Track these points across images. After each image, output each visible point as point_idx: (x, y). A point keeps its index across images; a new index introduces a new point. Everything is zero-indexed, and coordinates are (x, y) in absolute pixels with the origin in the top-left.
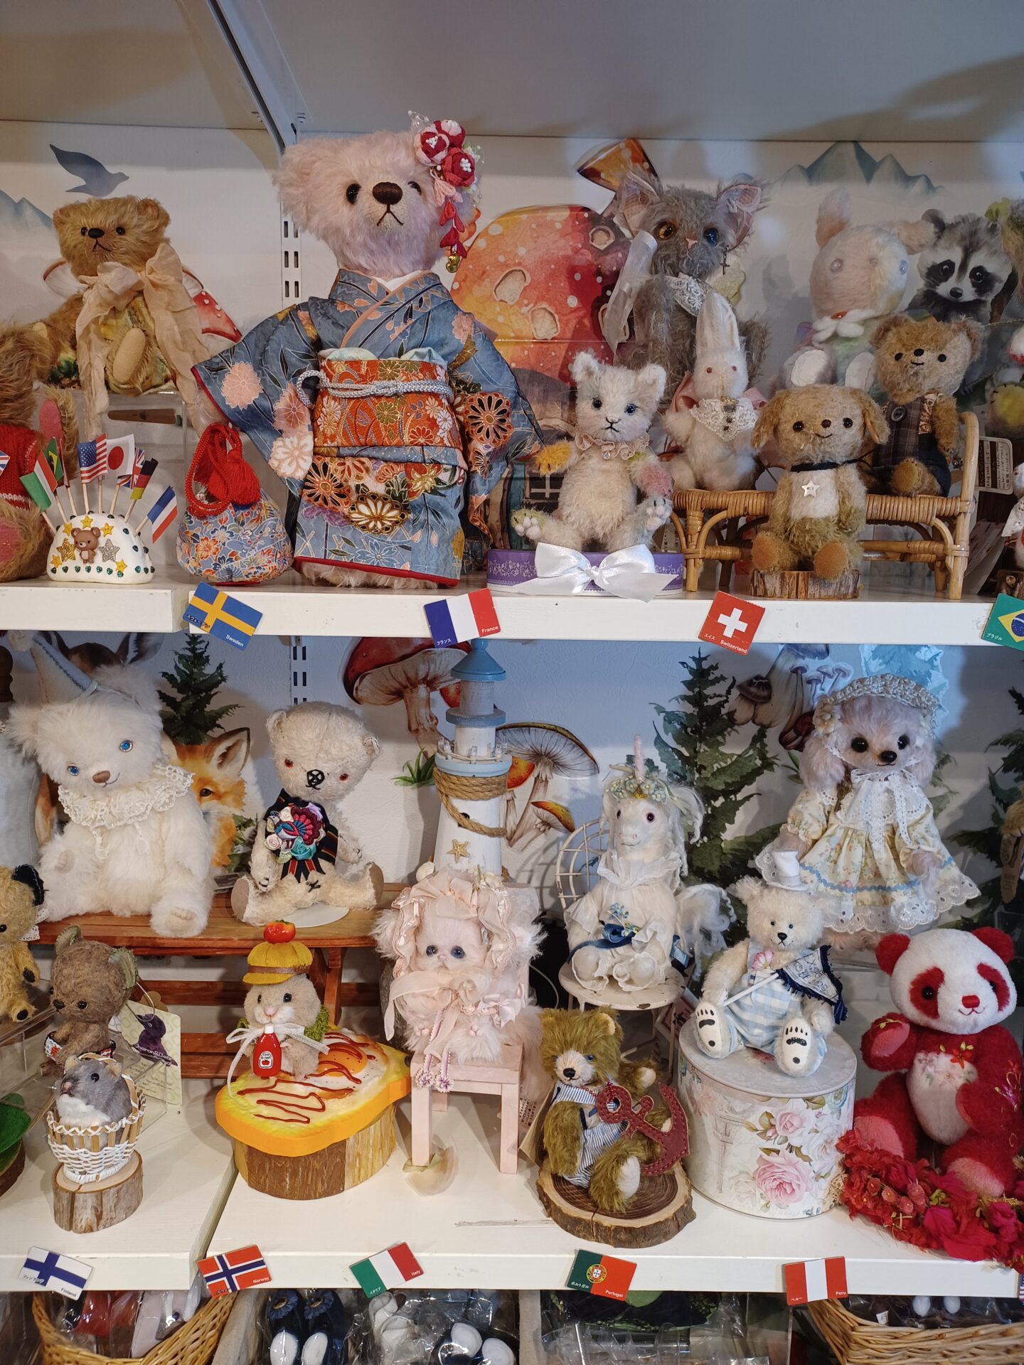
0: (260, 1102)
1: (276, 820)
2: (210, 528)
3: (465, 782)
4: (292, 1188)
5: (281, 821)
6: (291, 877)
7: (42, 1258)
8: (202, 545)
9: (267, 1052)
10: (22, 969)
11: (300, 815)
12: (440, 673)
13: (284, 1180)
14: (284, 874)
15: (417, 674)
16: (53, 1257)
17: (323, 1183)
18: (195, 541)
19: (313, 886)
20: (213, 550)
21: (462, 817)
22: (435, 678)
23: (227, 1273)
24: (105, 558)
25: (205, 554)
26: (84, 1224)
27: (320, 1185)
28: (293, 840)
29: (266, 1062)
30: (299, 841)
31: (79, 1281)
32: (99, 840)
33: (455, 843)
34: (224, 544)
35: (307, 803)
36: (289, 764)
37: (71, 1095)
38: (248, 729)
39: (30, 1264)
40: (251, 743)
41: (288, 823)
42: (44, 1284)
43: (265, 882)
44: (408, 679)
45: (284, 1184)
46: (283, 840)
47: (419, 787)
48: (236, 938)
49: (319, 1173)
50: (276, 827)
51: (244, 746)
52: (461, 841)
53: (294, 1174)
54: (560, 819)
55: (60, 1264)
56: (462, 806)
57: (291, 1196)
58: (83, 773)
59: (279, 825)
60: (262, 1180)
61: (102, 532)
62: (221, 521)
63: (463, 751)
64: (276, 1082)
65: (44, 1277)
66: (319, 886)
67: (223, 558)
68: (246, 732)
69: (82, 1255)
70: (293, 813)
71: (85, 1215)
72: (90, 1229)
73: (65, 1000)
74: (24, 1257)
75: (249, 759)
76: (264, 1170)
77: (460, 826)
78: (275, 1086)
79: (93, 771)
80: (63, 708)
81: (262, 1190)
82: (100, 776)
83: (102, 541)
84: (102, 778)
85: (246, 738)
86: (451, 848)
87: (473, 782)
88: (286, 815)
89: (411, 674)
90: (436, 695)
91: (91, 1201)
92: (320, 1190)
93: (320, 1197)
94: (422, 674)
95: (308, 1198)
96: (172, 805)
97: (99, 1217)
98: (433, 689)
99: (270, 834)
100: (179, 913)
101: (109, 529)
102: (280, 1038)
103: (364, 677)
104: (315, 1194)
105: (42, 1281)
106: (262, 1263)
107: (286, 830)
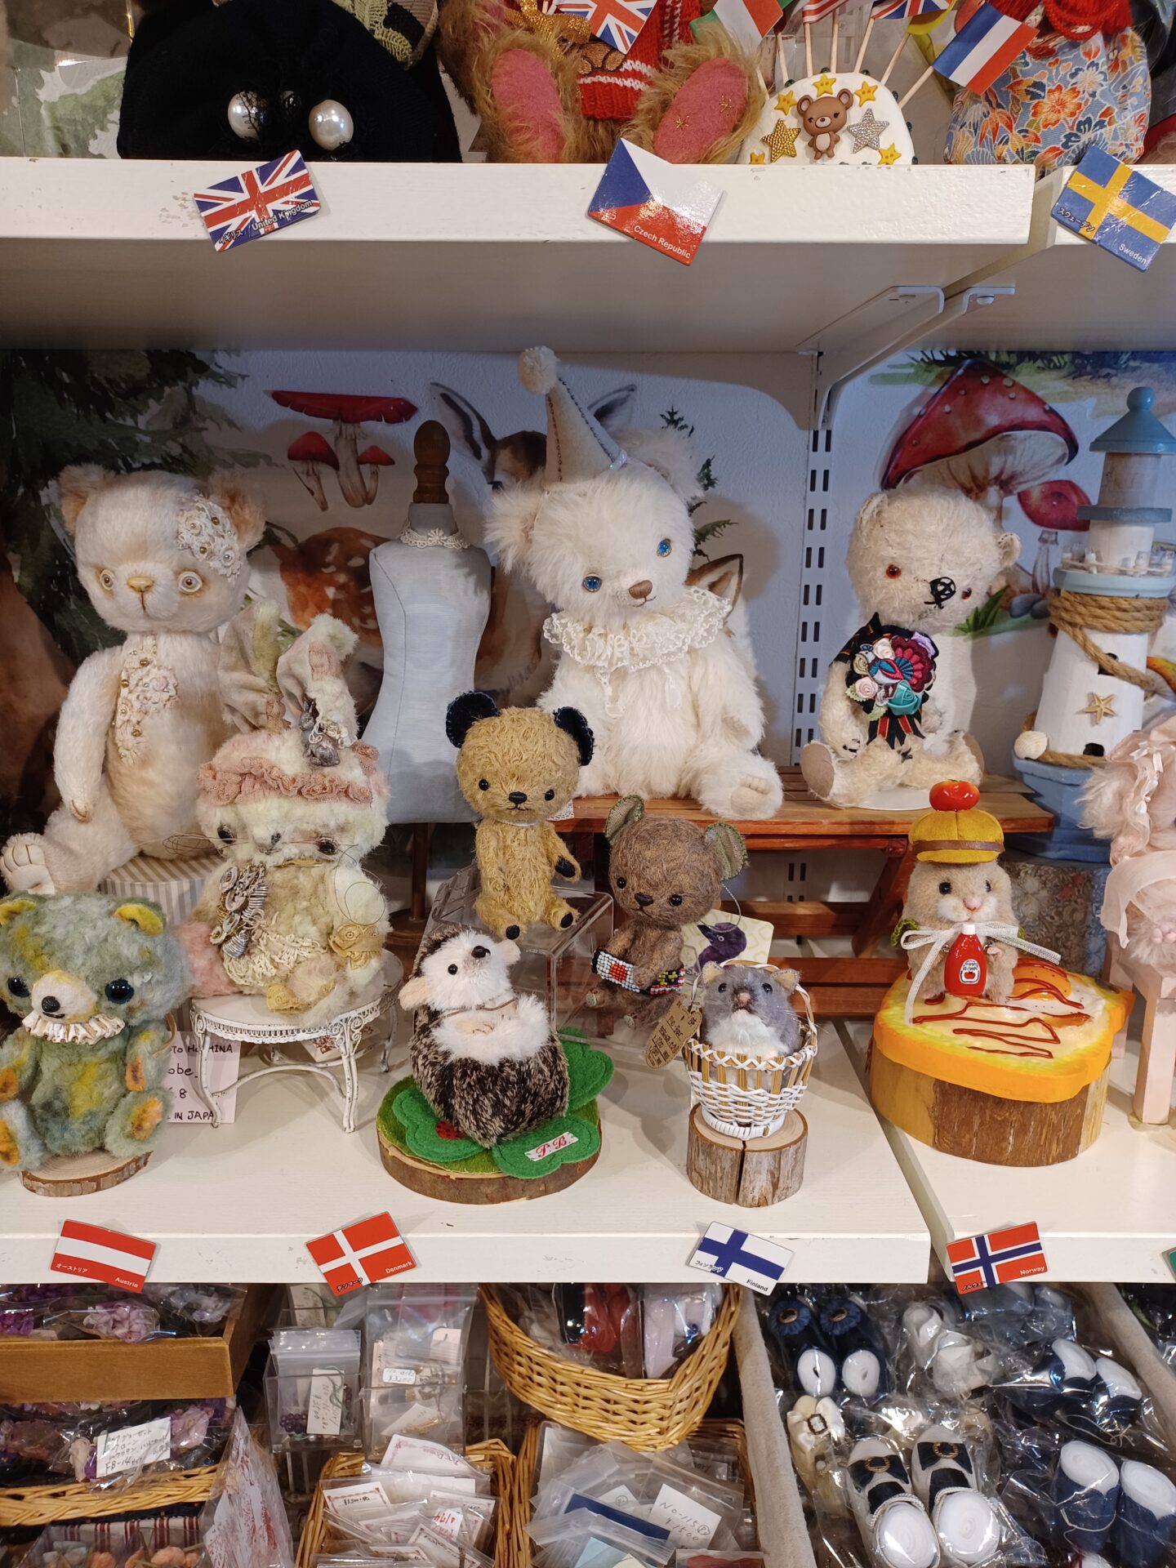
0: (958, 1031)
1: (871, 657)
2: (1065, 69)
3: (1125, 605)
4: (1016, 1150)
5: (877, 659)
6: (880, 740)
7: (724, 1238)
8: (1048, 101)
9: (972, 961)
10: (556, 859)
11: (904, 649)
12: (1019, 468)
13: (1005, 1139)
14: (872, 735)
15: (987, 471)
16: (739, 1237)
17: (1058, 1144)
18: (1034, 96)
19: (906, 756)
20: (1070, 107)
21: (1110, 659)
22: (1012, 477)
23: (986, 1261)
24: (857, 148)
25: (1053, 117)
26: (757, 1194)
27: (1054, 1146)
28: (894, 686)
29: (970, 975)
30: (903, 687)
31: (773, 1270)
32: (609, 690)
33: (1093, 698)
34: (1093, 95)
35: (911, 634)
36: (893, 572)
37: (750, 1011)
38: (740, 556)
39: (707, 1245)
40: (745, 577)
41: (886, 660)
42: (723, 1274)
43: (854, 746)
44: (974, 477)
45: (1004, 1145)
46: (880, 685)
47: (974, 637)
48: (825, 822)
49: (1055, 1129)
50: (870, 666)
51: (734, 581)
52: (1102, 694)
53: (1022, 1130)
54: (1169, 682)
55: (747, 1247)
56: (1105, 642)
57: (1014, 1161)
58: (607, 587)
59: (875, 665)
60: (964, 1141)
61: (856, 99)
62: (1088, 54)
63: (1114, 562)
64: (967, 1006)
65: (723, 1265)
66: (911, 757)
67: (1089, 121)
68: (737, 562)
69: (777, 1235)
70: (895, 647)
71: (757, 1182)
72: (763, 1202)
73: (651, 893)
74: (696, 1237)
75: (740, 600)
76: (970, 1125)
77: (1102, 671)
78: (964, 1010)
79: (628, 582)
80: (583, 485)
81: (964, 1154)
82: (638, 589)
83: (855, 115)
84: (641, 592)
85: (737, 569)
86: (1083, 704)
87: (1137, 603)
88: (883, 648)
89: (979, 472)
90: (1012, 502)
91: (767, 1162)
92: (1054, 1153)
93: (1053, 1163)
94: (994, 471)
95: (1039, 1163)
96: (712, 640)
97: (775, 1186)
98: (1009, 493)
99: (860, 677)
100: (755, 783)
101: (867, 93)
102: (982, 941)
103: (911, 476)
104: (1047, 1159)
105: (721, 1269)
106: (1038, 1247)
107: (886, 673)
